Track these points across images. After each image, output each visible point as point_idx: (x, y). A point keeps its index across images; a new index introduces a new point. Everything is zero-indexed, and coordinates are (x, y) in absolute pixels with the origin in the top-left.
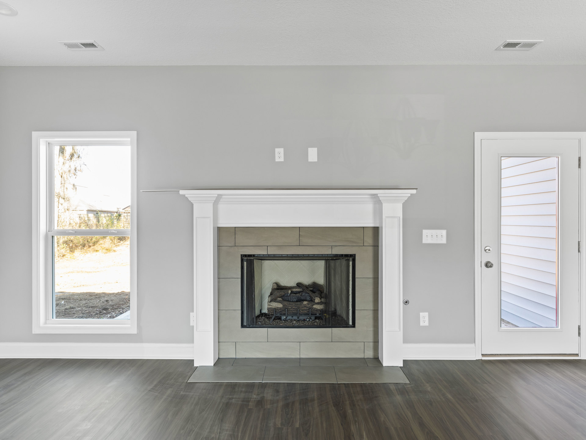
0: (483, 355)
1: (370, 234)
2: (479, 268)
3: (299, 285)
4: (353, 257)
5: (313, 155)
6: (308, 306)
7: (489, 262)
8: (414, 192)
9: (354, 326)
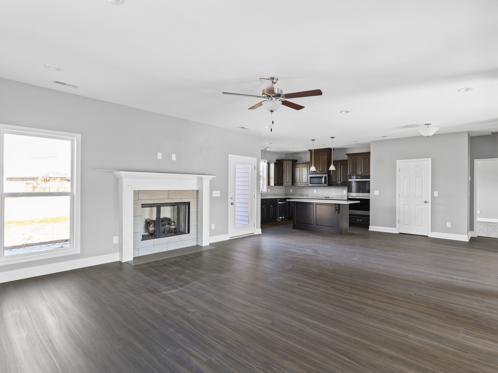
0: (230, 238)
1: (195, 193)
2: (229, 204)
4: (189, 204)
5: (174, 157)
6: (169, 227)
7: (232, 203)
8: (215, 176)
9: (189, 232)
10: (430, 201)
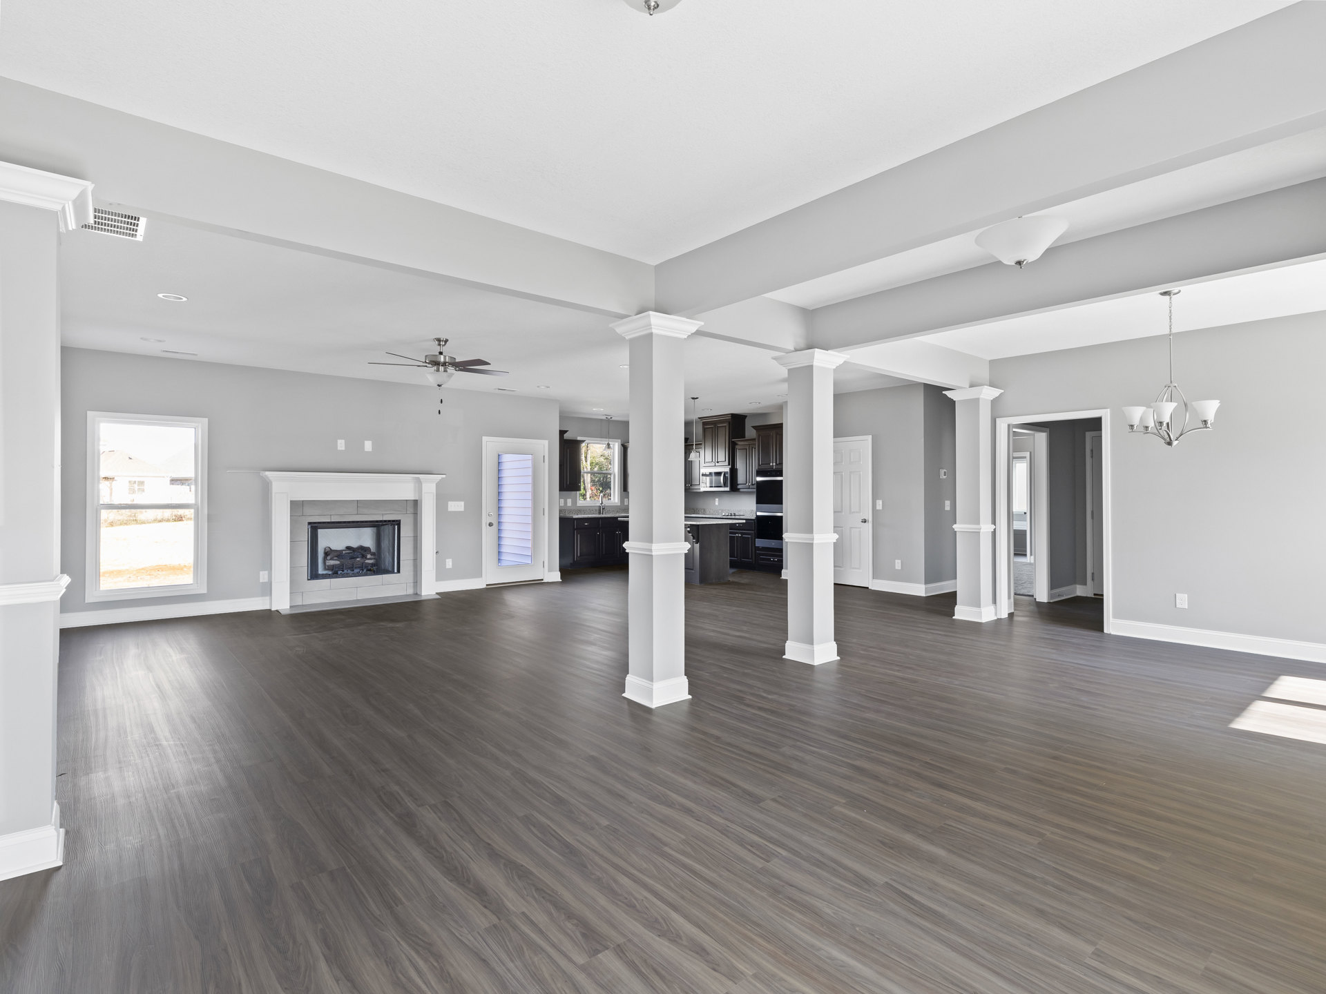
0: (487, 585)
1: (412, 505)
2: (484, 527)
3: (348, 548)
4: (398, 523)
5: (368, 446)
6: (363, 561)
7: (491, 523)
8: (444, 476)
9: (399, 571)
10: (870, 520)
